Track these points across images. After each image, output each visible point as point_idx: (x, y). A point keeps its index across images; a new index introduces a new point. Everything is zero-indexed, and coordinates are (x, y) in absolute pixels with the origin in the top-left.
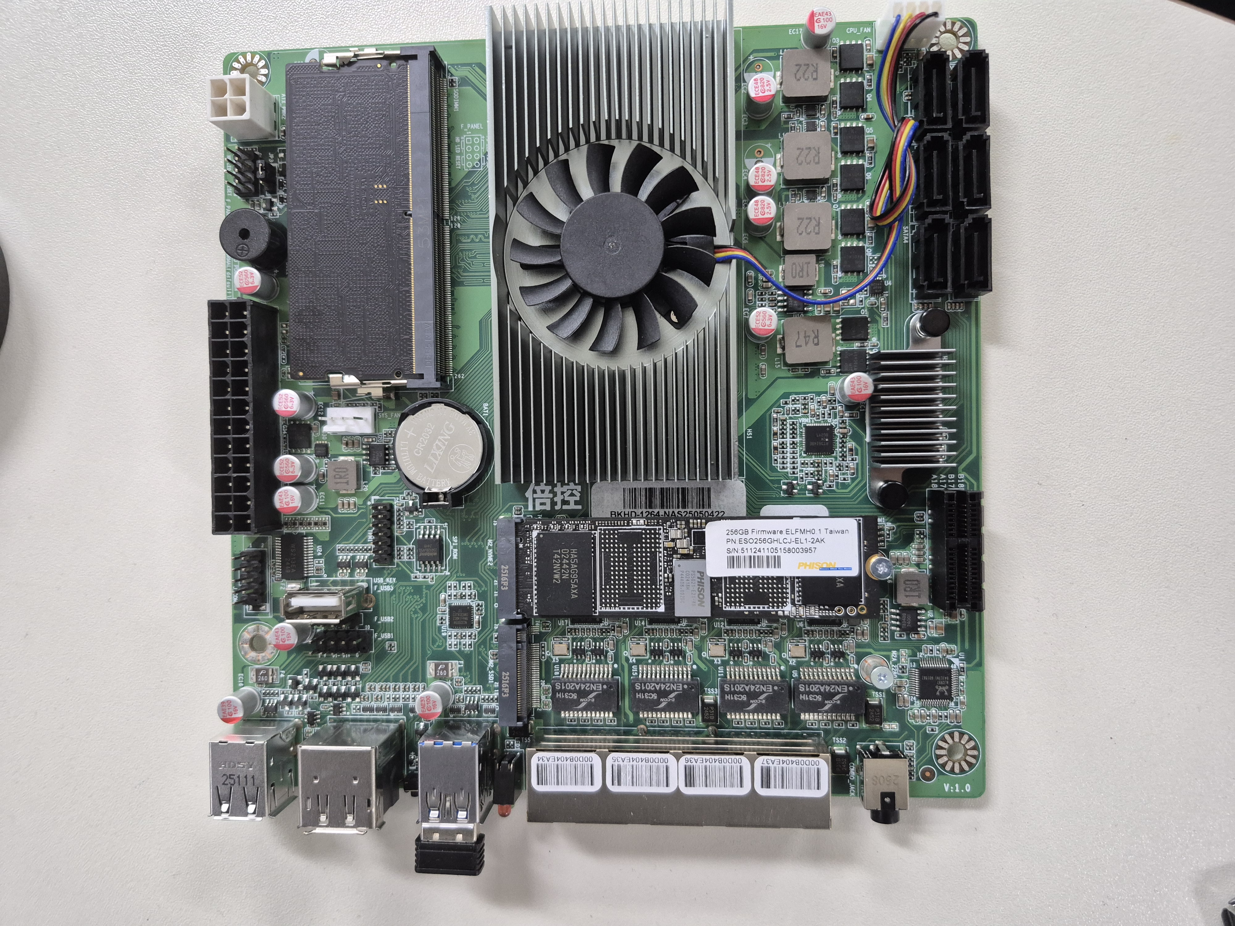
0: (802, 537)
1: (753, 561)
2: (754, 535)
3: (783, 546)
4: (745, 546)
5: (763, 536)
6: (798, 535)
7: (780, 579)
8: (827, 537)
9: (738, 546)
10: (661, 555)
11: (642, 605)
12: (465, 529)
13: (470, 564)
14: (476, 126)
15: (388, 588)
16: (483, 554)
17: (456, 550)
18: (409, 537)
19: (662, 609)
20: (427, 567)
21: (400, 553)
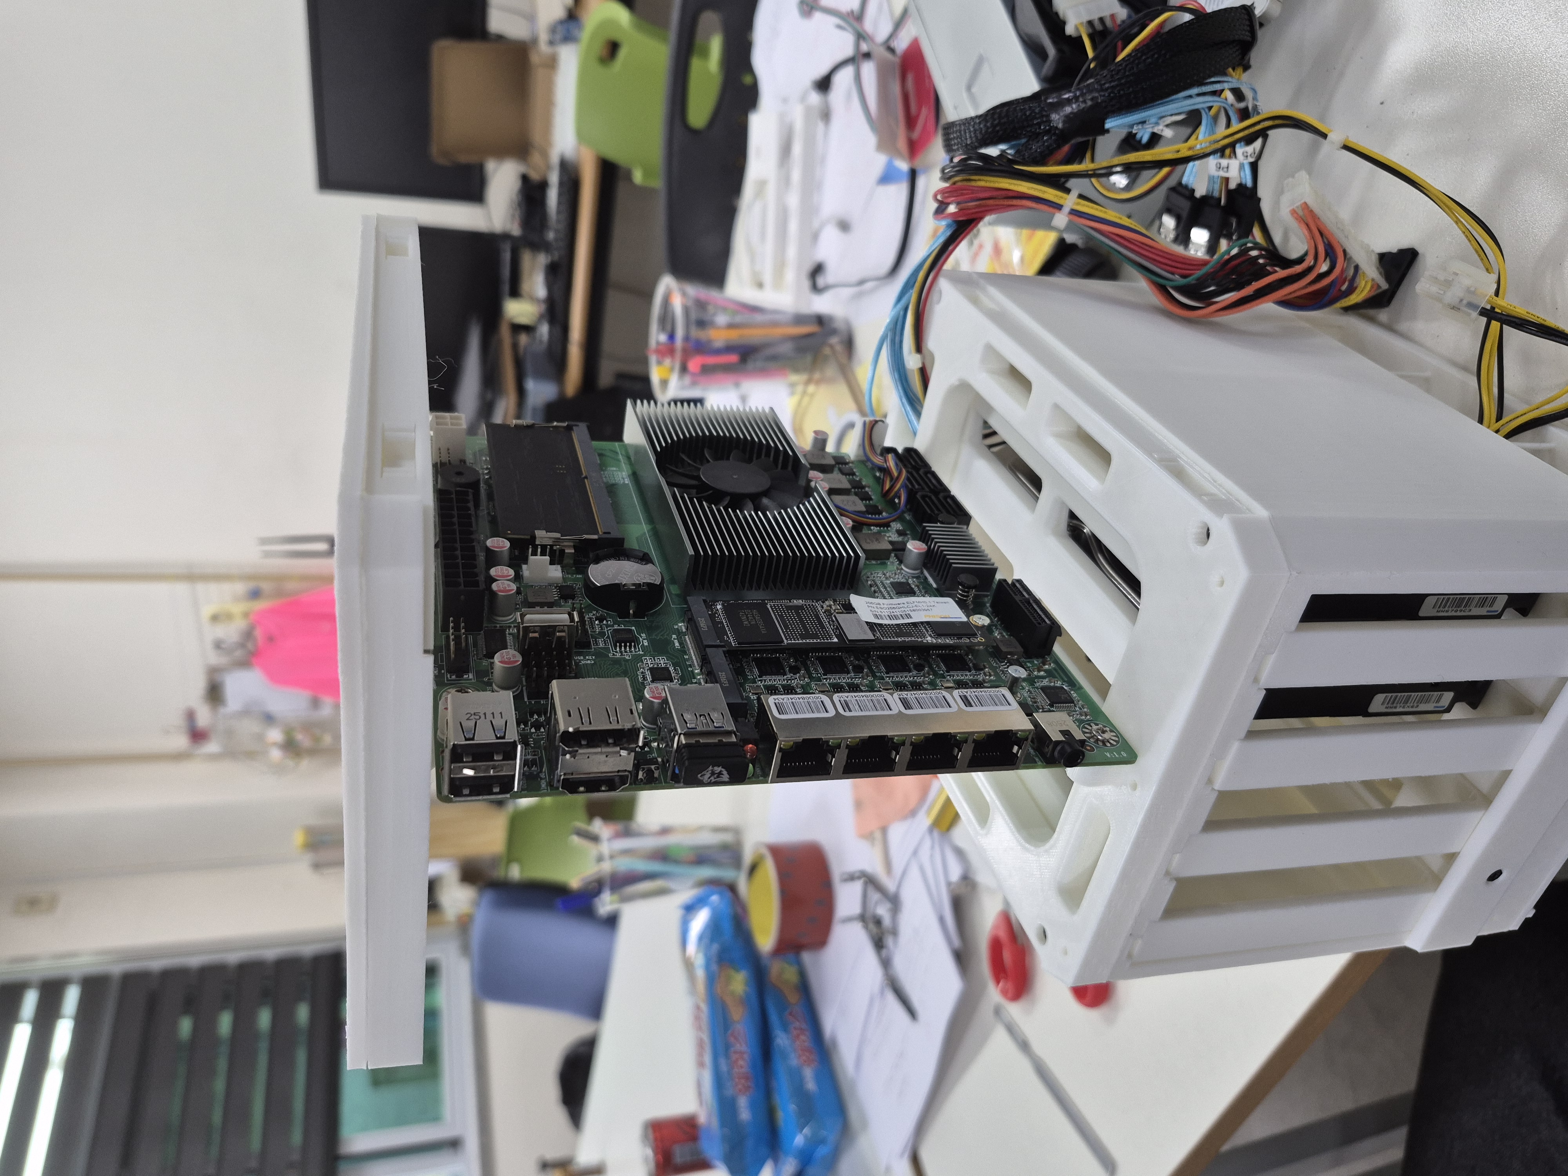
0: (920, 604)
1: (891, 617)
2: (885, 606)
3: (909, 609)
4: (882, 610)
5: (891, 606)
6: (916, 604)
7: (914, 624)
8: (936, 604)
9: (876, 610)
10: (822, 615)
11: (819, 638)
12: (649, 630)
13: (660, 647)
14: (615, 469)
15: (589, 662)
16: (670, 642)
17: (646, 641)
18: (602, 634)
19: (836, 640)
20: (623, 649)
21: (597, 643)
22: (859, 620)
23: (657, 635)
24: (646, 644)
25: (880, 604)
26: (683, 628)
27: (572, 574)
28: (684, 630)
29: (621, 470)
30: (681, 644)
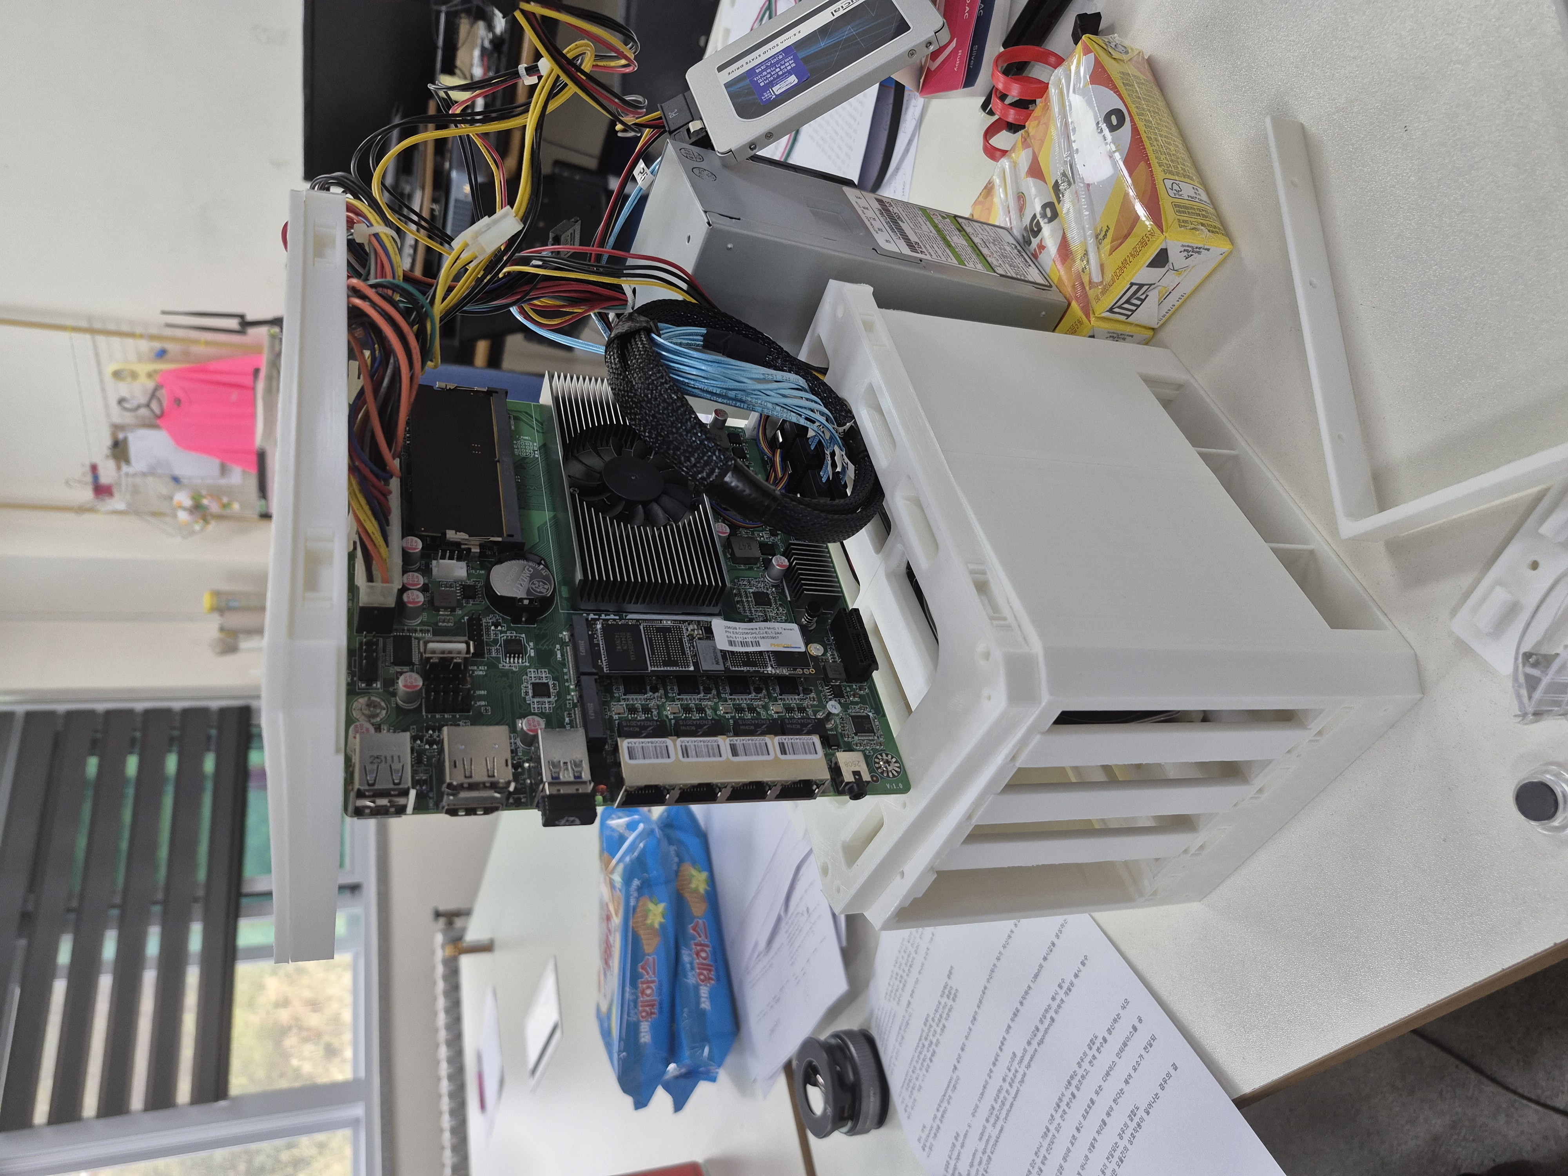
0: (770, 631)
1: (742, 644)
2: (741, 631)
3: (759, 636)
4: (737, 636)
5: (746, 631)
6: (766, 630)
7: (761, 653)
8: (783, 631)
9: (732, 635)
10: (685, 640)
11: (679, 666)
12: (538, 639)
13: (544, 659)
14: (527, 438)
15: (481, 673)
16: (553, 653)
17: (532, 651)
18: (496, 642)
19: (692, 668)
20: (512, 659)
21: (490, 652)
22: (715, 647)
23: (543, 645)
24: (532, 654)
25: (736, 629)
26: (567, 637)
27: (476, 570)
28: (567, 640)
29: (534, 441)
30: (562, 655)
